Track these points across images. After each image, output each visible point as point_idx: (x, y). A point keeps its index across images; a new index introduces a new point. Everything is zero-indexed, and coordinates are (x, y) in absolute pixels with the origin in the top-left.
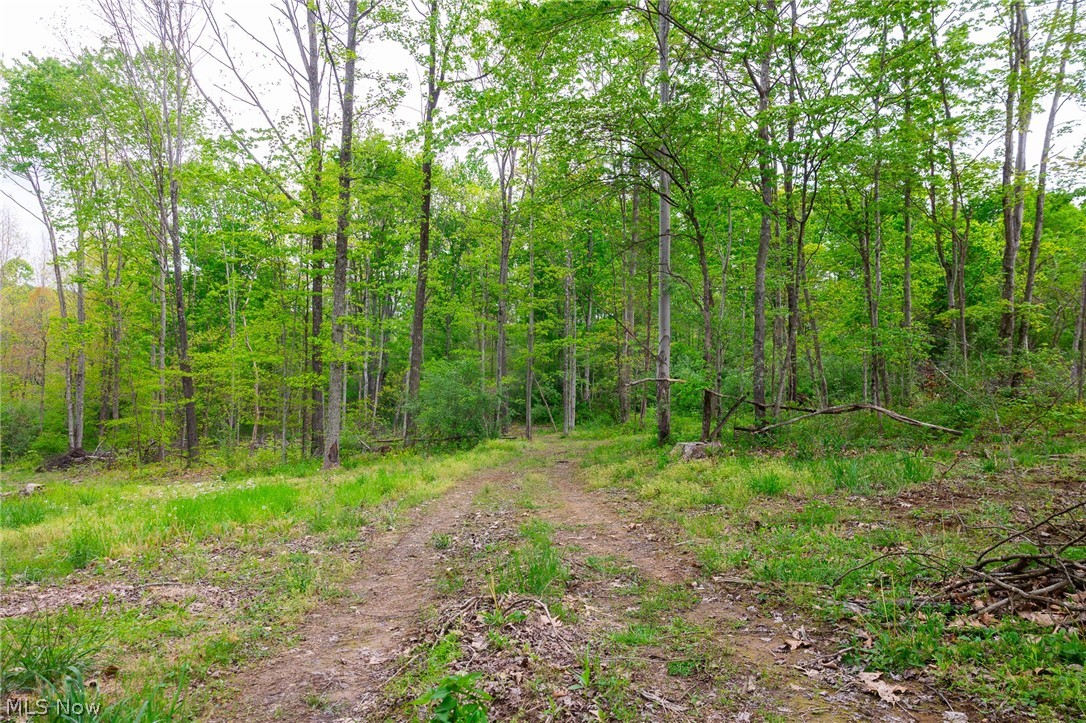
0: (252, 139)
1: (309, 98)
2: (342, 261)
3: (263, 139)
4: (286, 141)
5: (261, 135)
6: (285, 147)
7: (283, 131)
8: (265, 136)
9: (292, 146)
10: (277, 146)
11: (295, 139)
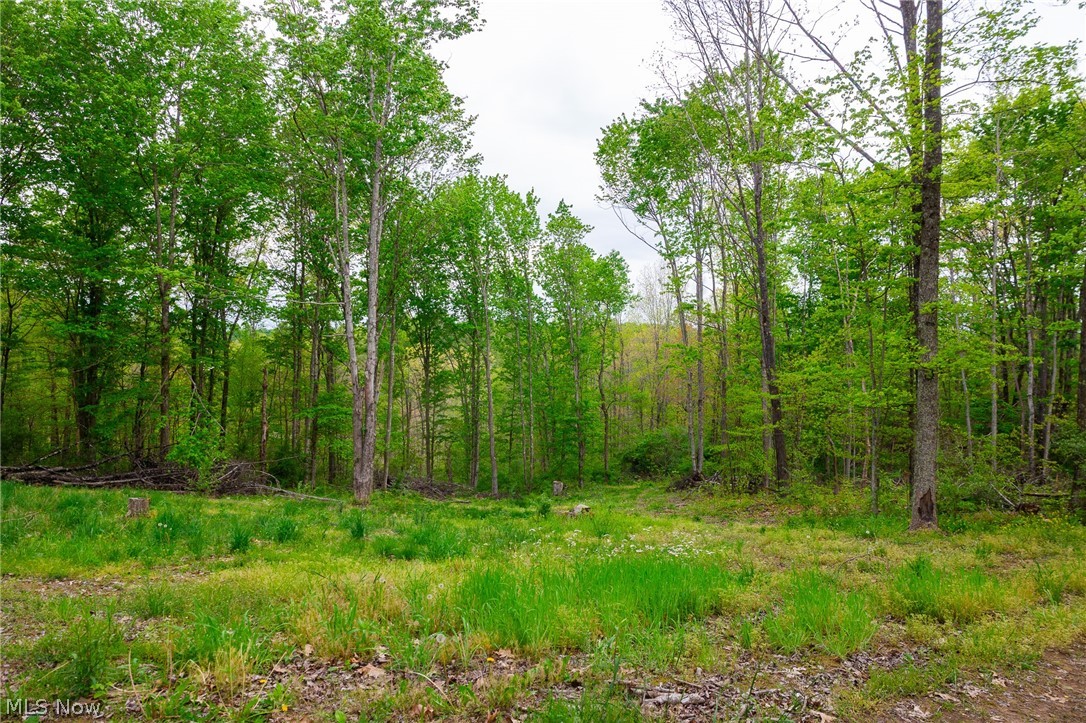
0: (821, 96)
1: (902, 31)
2: (931, 221)
3: (833, 91)
4: (866, 86)
5: (828, 87)
6: (864, 94)
7: (859, 72)
8: (835, 87)
9: (874, 92)
10: (852, 96)
11: (877, 79)
